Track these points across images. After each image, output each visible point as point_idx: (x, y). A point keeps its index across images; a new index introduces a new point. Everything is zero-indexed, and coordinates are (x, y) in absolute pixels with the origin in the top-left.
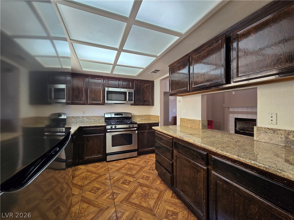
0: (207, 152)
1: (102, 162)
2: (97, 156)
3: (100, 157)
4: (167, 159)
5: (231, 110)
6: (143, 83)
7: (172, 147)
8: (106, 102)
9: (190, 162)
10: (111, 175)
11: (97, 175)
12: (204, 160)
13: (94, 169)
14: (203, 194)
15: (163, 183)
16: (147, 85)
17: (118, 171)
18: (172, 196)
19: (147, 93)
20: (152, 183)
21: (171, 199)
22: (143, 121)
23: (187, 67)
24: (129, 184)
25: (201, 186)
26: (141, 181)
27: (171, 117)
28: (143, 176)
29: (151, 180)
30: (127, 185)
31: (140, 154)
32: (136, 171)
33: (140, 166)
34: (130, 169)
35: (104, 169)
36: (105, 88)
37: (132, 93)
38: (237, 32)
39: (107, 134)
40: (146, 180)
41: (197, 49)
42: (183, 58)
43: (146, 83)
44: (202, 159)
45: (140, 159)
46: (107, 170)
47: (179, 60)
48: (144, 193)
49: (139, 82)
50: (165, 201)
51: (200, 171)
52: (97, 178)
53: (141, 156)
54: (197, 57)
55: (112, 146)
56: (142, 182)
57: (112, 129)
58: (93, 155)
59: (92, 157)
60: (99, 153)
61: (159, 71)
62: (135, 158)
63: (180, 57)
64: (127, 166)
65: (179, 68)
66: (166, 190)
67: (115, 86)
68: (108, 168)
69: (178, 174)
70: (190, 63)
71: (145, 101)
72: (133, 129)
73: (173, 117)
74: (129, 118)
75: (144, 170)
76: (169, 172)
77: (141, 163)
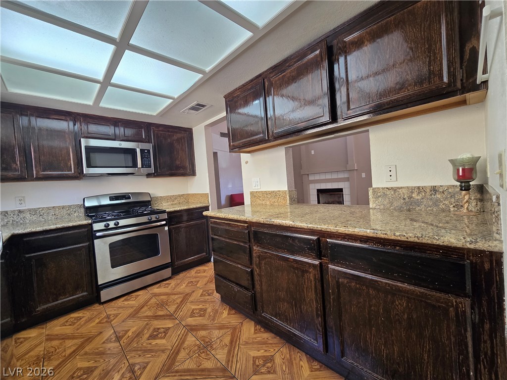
0: (317, 235)
1: (89, 308)
2: (74, 297)
3: (83, 296)
4: (240, 266)
5: (311, 178)
6: (171, 132)
7: (249, 241)
8: (86, 170)
9: (287, 259)
10: (118, 329)
11: (78, 341)
12: (315, 250)
13: (68, 330)
14: (317, 308)
15: (233, 312)
16: (179, 135)
17: (133, 315)
18: (256, 330)
19: (180, 152)
20: (214, 318)
21: (255, 336)
22: (175, 206)
23: (262, 99)
24: (165, 335)
25: (311, 296)
26: (190, 321)
27: (225, 196)
28: (193, 311)
29: (210, 313)
30: (161, 338)
31: (176, 271)
32: (176, 305)
33: (182, 294)
34: (162, 305)
35: (97, 321)
36: (80, 141)
37: (149, 151)
38: (345, 38)
39: (96, 241)
40: (200, 316)
41: (278, 66)
42: (252, 81)
43: (176, 132)
44: (310, 250)
45: (179, 281)
46: (106, 322)
47: (244, 85)
48: (202, 342)
49: (161, 129)
50: (247, 343)
51: (307, 271)
52: (81, 346)
53: (178, 275)
54: (279, 79)
55: (113, 267)
56: (194, 323)
57: (107, 228)
58: (61, 297)
59: (60, 301)
60: (77, 289)
61: (203, 106)
62: (167, 282)
63: (247, 80)
64: (153, 300)
65: (246, 101)
66: (242, 323)
67: (107, 137)
68: (108, 317)
69: (264, 288)
70: (266, 91)
71: (178, 168)
72: (159, 224)
73: (227, 196)
74: (147, 203)
75: (191, 299)
76: (246, 289)
77: (182, 287)
